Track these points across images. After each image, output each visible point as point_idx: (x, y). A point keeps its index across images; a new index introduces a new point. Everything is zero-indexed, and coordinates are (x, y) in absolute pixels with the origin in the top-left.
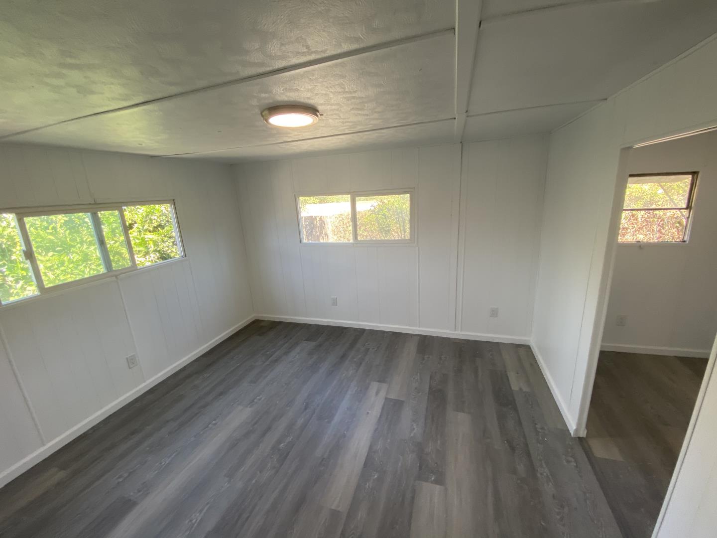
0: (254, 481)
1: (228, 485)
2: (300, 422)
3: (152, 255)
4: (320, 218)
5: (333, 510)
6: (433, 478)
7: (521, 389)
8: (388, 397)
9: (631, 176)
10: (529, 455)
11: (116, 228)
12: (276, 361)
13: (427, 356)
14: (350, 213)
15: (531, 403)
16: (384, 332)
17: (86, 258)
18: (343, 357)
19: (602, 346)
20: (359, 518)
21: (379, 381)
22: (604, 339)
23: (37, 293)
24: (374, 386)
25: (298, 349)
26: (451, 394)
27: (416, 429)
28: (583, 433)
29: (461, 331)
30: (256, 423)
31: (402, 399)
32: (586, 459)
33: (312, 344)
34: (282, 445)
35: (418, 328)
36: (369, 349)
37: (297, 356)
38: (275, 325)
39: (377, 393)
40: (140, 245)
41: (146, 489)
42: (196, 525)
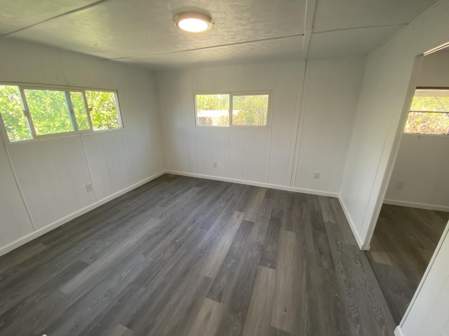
0: (159, 258)
1: (144, 259)
2: (189, 229)
3: (104, 127)
4: (209, 119)
5: (206, 277)
6: (269, 265)
7: (330, 222)
8: (245, 219)
9: (418, 88)
10: (331, 257)
11: (82, 109)
12: (177, 196)
13: (271, 200)
14: (228, 115)
15: (335, 229)
16: (245, 185)
17: (63, 125)
18: (218, 197)
19: (384, 201)
20: (222, 282)
21: (240, 211)
22: (386, 197)
23: (32, 138)
24: (236, 213)
25: (191, 191)
26: (284, 221)
27: (260, 238)
28: (368, 248)
29: (294, 187)
30: (162, 228)
31: (253, 221)
32: (368, 263)
33: (200, 189)
34: (177, 240)
35: (266, 184)
36: (235, 193)
37: (190, 194)
38: (177, 177)
39: (238, 217)
40: (96, 120)
41: (95, 258)
42: (123, 278)
